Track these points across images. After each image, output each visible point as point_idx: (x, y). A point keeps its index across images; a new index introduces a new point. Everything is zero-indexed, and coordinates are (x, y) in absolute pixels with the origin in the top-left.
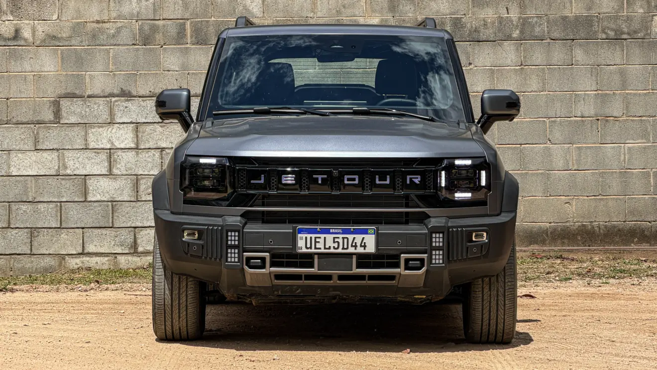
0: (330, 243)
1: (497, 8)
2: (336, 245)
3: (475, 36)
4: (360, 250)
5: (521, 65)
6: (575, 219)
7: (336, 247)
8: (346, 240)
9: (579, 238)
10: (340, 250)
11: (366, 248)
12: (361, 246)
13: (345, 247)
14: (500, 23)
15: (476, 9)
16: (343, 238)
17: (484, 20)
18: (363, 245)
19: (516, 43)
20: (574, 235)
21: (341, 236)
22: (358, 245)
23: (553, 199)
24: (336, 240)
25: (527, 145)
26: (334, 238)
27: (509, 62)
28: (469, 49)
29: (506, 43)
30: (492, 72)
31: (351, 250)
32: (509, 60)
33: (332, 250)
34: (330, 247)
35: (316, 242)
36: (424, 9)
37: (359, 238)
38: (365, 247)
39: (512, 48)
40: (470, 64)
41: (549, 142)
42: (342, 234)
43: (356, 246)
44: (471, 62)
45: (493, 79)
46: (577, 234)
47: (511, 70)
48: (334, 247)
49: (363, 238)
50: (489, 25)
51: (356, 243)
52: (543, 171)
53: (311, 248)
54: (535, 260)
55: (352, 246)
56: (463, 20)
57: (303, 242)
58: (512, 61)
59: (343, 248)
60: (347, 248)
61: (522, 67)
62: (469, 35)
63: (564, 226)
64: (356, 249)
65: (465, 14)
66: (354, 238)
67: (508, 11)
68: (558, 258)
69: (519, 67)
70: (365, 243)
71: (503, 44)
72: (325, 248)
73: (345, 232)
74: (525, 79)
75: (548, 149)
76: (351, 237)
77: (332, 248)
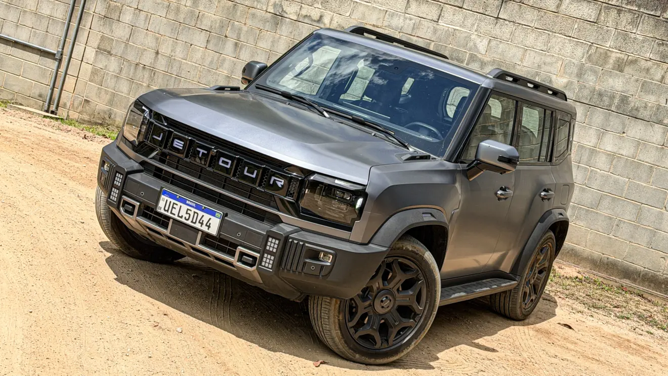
0: (183, 213)
1: (659, 97)
2: (187, 216)
3: (635, 113)
4: (204, 228)
5: (663, 145)
6: (665, 272)
7: (187, 218)
8: (196, 215)
9: (663, 286)
10: (189, 222)
11: (210, 229)
12: (206, 225)
13: (194, 221)
14: (658, 109)
15: (642, 93)
16: (195, 212)
17: (646, 104)
18: (208, 224)
19: (665, 128)
20: (660, 283)
21: (193, 210)
22: (205, 223)
23: (652, 251)
24: (189, 212)
25: (646, 206)
26: (188, 209)
27: (654, 140)
28: (627, 122)
29: (656, 125)
30: (639, 144)
31: (198, 226)
32: (655, 139)
33: (183, 220)
34: (182, 216)
35: (173, 207)
36: (603, 82)
37: (207, 217)
38: (209, 227)
39: (661, 130)
40: (624, 133)
41: (664, 208)
42: (195, 208)
43: (202, 224)
44: (625, 131)
45: (638, 149)
46: (662, 283)
47: (654, 146)
48: (185, 217)
49: (210, 219)
50: (648, 108)
51: (203, 221)
52: (652, 228)
53: (168, 211)
54: (620, 291)
55: (199, 222)
56: (630, 99)
57: (164, 204)
58: (656, 140)
59: (192, 222)
60: (195, 223)
61: (663, 147)
62: (630, 112)
63: (654, 274)
64: (201, 226)
65: (632, 95)
66: (203, 216)
67: (667, 102)
68: (639, 295)
69: (660, 146)
70: (210, 224)
71: (654, 125)
72: (178, 216)
73: (198, 207)
74: (662, 157)
75: (662, 214)
76: (201, 213)
77: (184, 217)
